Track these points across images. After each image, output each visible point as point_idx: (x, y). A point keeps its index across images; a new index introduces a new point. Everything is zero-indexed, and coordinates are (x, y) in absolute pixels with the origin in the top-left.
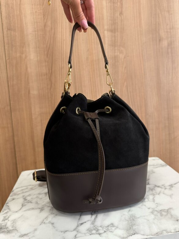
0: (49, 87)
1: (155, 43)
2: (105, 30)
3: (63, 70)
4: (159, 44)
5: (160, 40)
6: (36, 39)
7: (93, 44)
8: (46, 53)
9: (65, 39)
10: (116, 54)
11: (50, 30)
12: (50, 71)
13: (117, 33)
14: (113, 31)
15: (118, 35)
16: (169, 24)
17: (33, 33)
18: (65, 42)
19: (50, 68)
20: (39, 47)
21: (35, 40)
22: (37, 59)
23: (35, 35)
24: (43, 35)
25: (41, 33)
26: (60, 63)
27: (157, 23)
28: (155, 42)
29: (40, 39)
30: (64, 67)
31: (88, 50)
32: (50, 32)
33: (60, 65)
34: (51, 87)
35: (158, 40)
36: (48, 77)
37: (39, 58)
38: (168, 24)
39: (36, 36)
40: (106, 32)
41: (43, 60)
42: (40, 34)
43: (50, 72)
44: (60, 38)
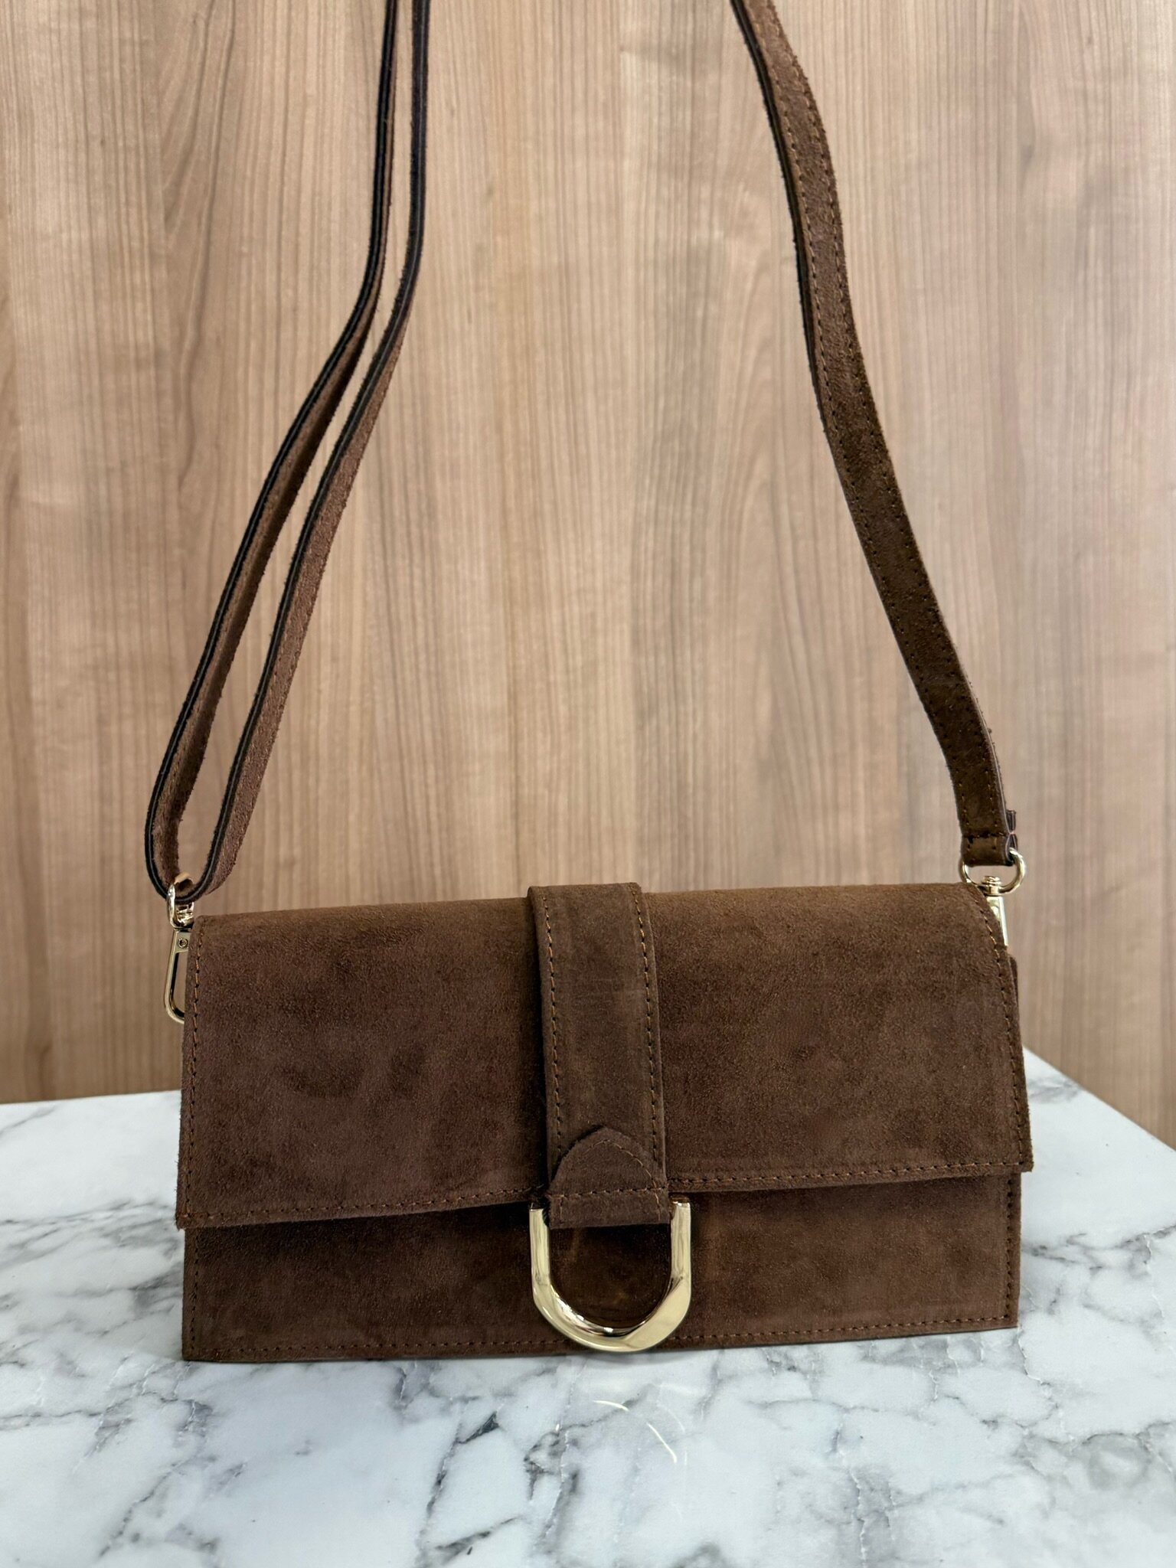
0: (174, 456)
1: (993, 175)
2: (622, 49)
3: (287, 334)
4: (1022, 185)
5: (1027, 155)
6: (85, 72)
7: (530, 146)
8: (159, 190)
9: (311, 90)
10: (701, 235)
11: (203, 14)
12: (190, 332)
13: (712, 78)
14: (689, 63)
15: (719, 89)
16: (1096, 38)
17: (64, 26)
18: (311, 112)
19: (191, 315)
20: (103, 143)
21: (78, 80)
22: (85, 236)
23: (76, 41)
24: (143, 44)
25: (127, 35)
26: (270, 278)
27: (1016, 23)
28: (993, 166)
29: (117, 76)
30: (295, 310)
31: (490, 192)
32: (201, 25)
33: (270, 293)
34: (189, 459)
35: (1014, 152)
36: (167, 385)
37: (101, 221)
38: (1090, 41)
39: (83, 48)
40: (630, 63)
41: (136, 244)
42: (115, 36)
43: (187, 345)
44: (279, 81)
